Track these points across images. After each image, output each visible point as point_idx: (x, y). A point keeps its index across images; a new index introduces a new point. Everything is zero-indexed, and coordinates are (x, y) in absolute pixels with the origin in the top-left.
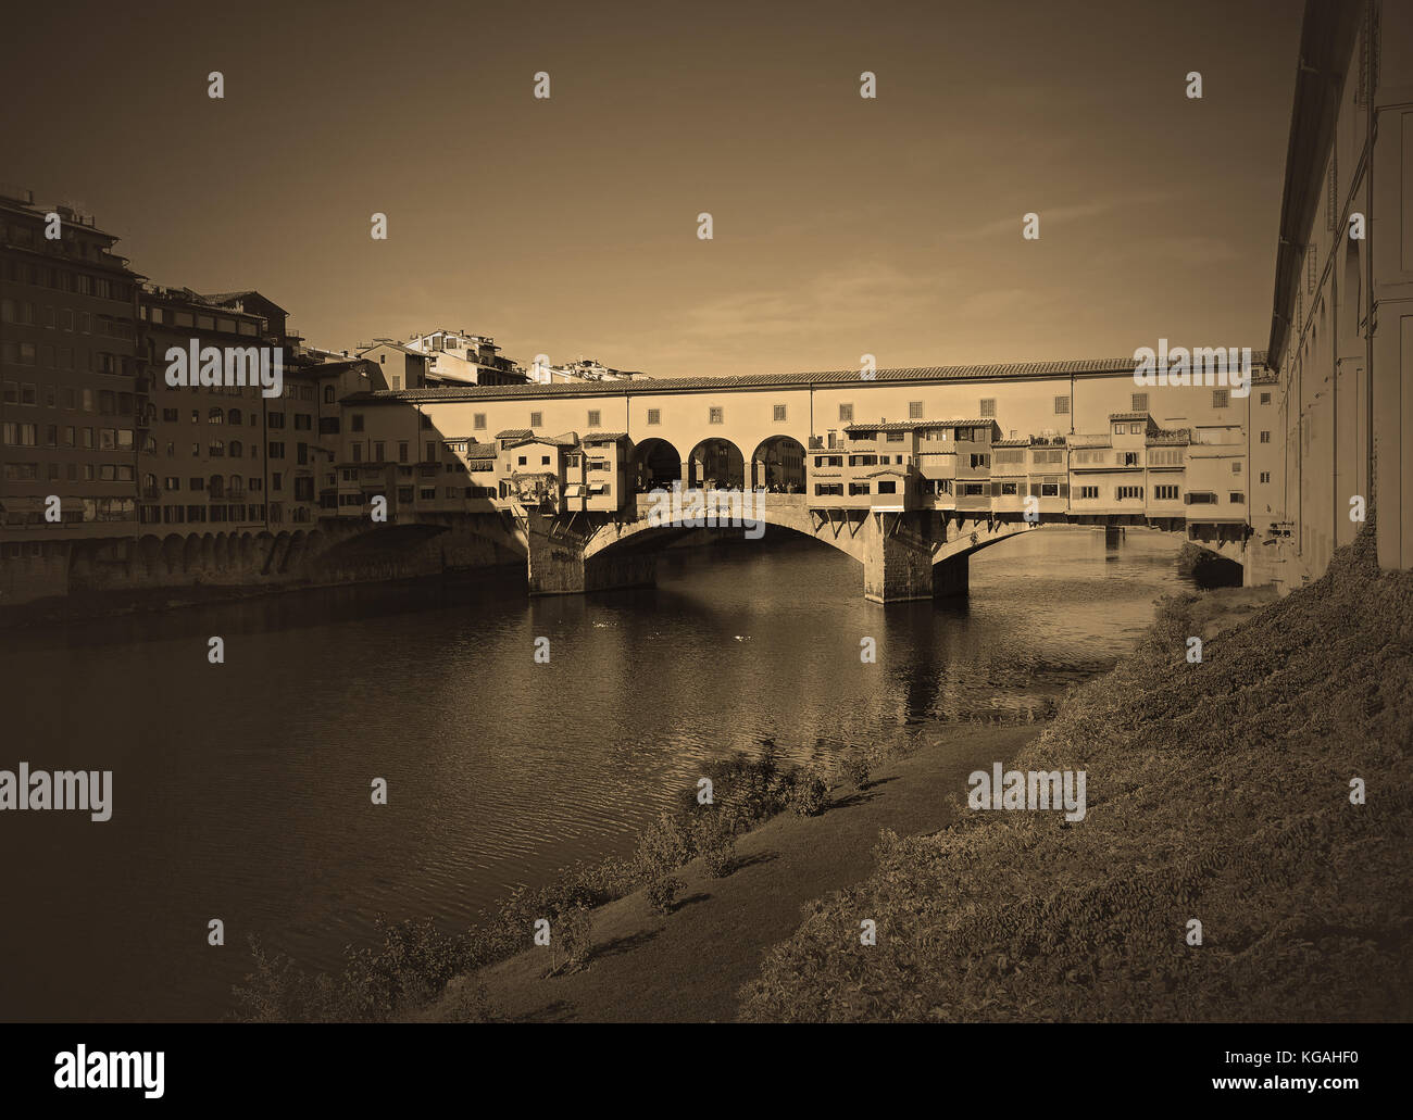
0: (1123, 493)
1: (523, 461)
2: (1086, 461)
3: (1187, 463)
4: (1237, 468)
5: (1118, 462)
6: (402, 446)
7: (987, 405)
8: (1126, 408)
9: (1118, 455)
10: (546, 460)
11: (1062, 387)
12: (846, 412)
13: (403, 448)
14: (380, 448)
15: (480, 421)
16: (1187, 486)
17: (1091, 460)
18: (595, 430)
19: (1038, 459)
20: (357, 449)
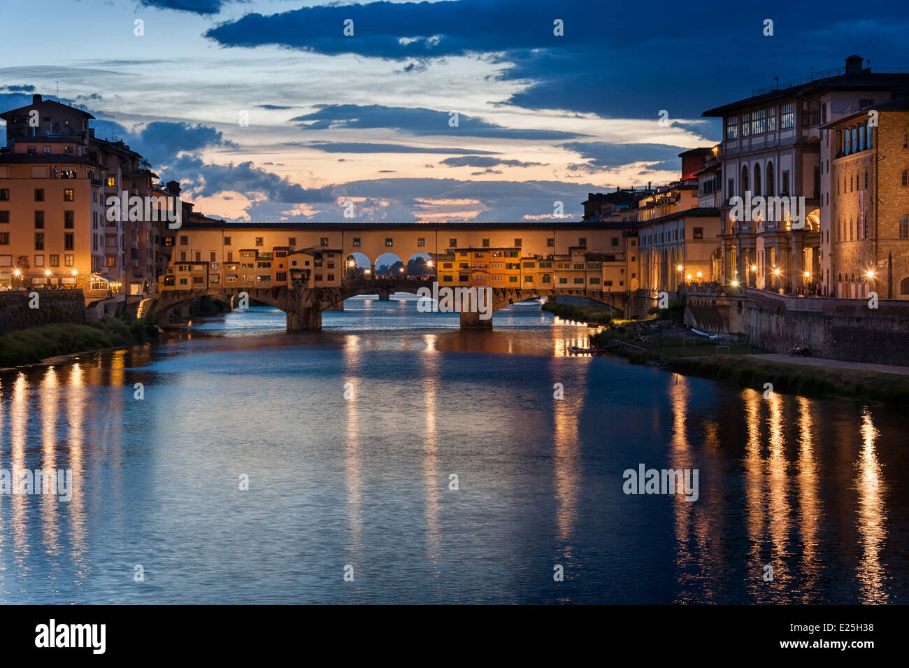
0: (577, 281)
1: (294, 263)
2: (562, 267)
3: (604, 269)
4: (622, 271)
5: (575, 268)
6: (212, 253)
7: (518, 242)
8: (577, 244)
9: (575, 265)
10: (307, 263)
11: (550, 235)
12: (453, 243)
13: (213, 255)
14: (198, 255)
15: (260, 241)
16: (605, 278)
17: (564, 266)
18: (326, 248)
19: (541, 266)
20: (183, 254)
